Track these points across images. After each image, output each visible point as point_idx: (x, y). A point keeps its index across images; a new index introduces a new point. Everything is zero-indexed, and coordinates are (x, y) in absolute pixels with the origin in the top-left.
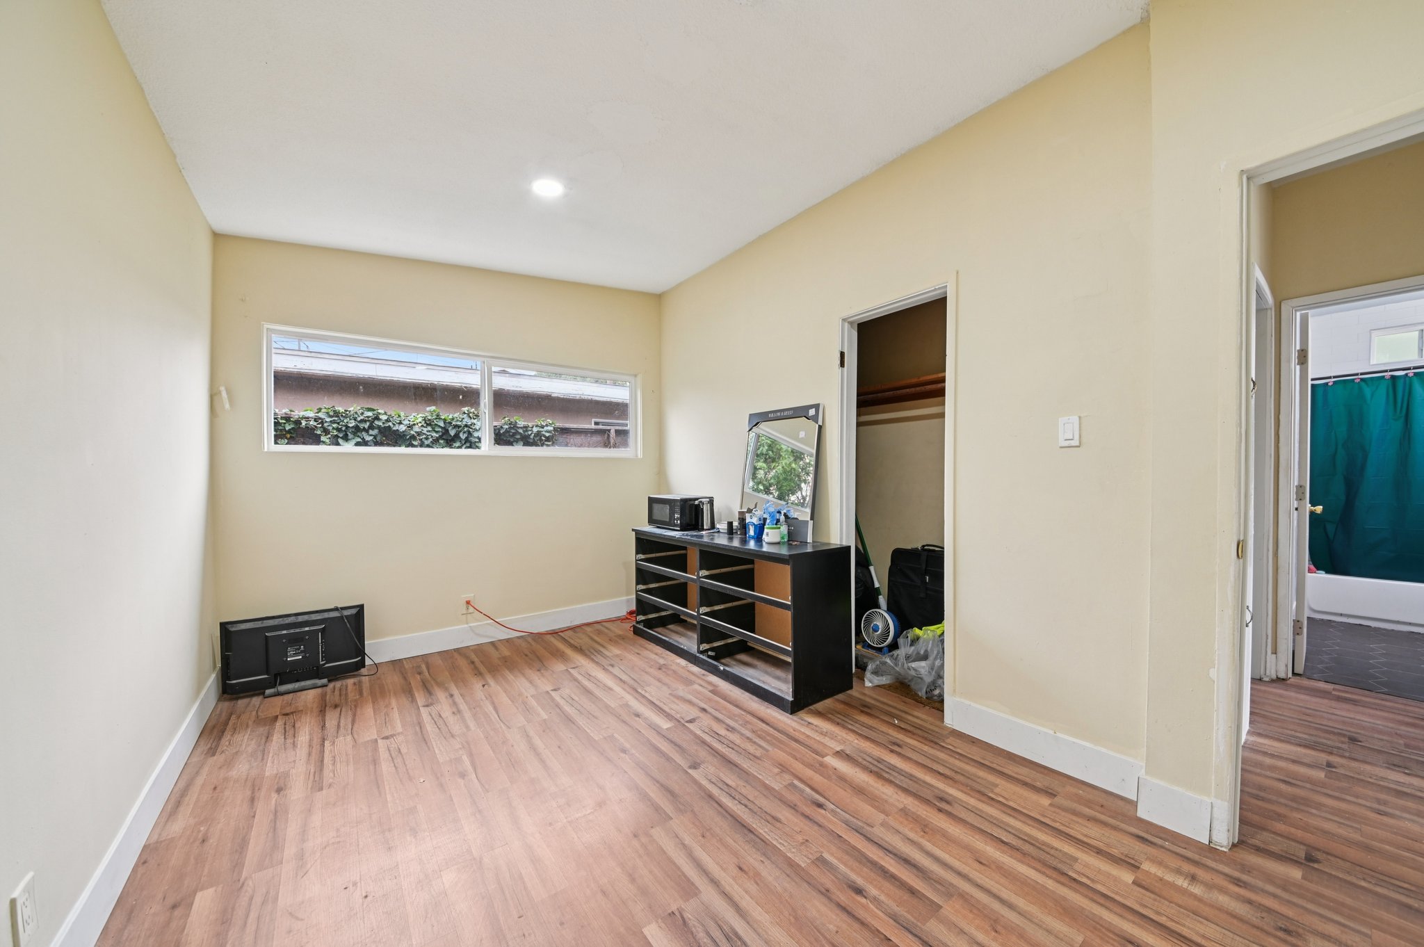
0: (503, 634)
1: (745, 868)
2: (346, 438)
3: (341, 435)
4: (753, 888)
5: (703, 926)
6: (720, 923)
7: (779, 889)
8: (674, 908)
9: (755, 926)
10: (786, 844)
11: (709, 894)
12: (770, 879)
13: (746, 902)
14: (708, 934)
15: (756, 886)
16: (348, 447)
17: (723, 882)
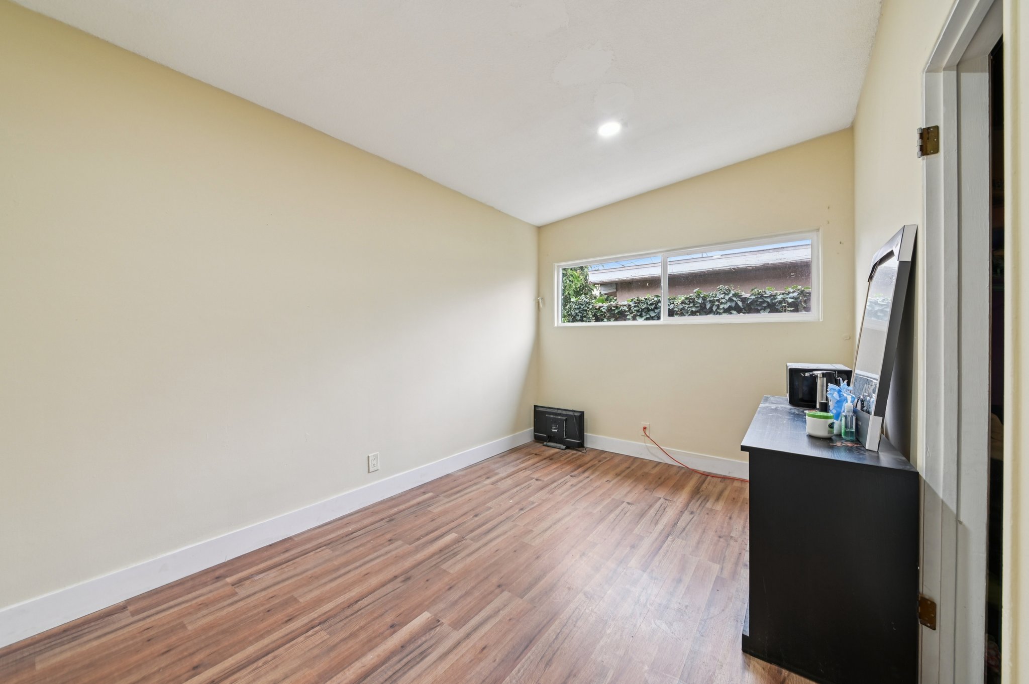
0: (669, 461)
1: (485, 651)
2: (641, 316)
3: (639, 314)
4: (467, 659)
5: (430, 639)
6: (434, 646)
7: (468, 677)
8: (443, 621)
9: (432, 667)
10: (520, 675)
11: (457, 635)
12: (478, 669)
13: (452, 658)
14: (425, 642)
15: (469, 661)
16: (640, 321)
17: (468, 641)
